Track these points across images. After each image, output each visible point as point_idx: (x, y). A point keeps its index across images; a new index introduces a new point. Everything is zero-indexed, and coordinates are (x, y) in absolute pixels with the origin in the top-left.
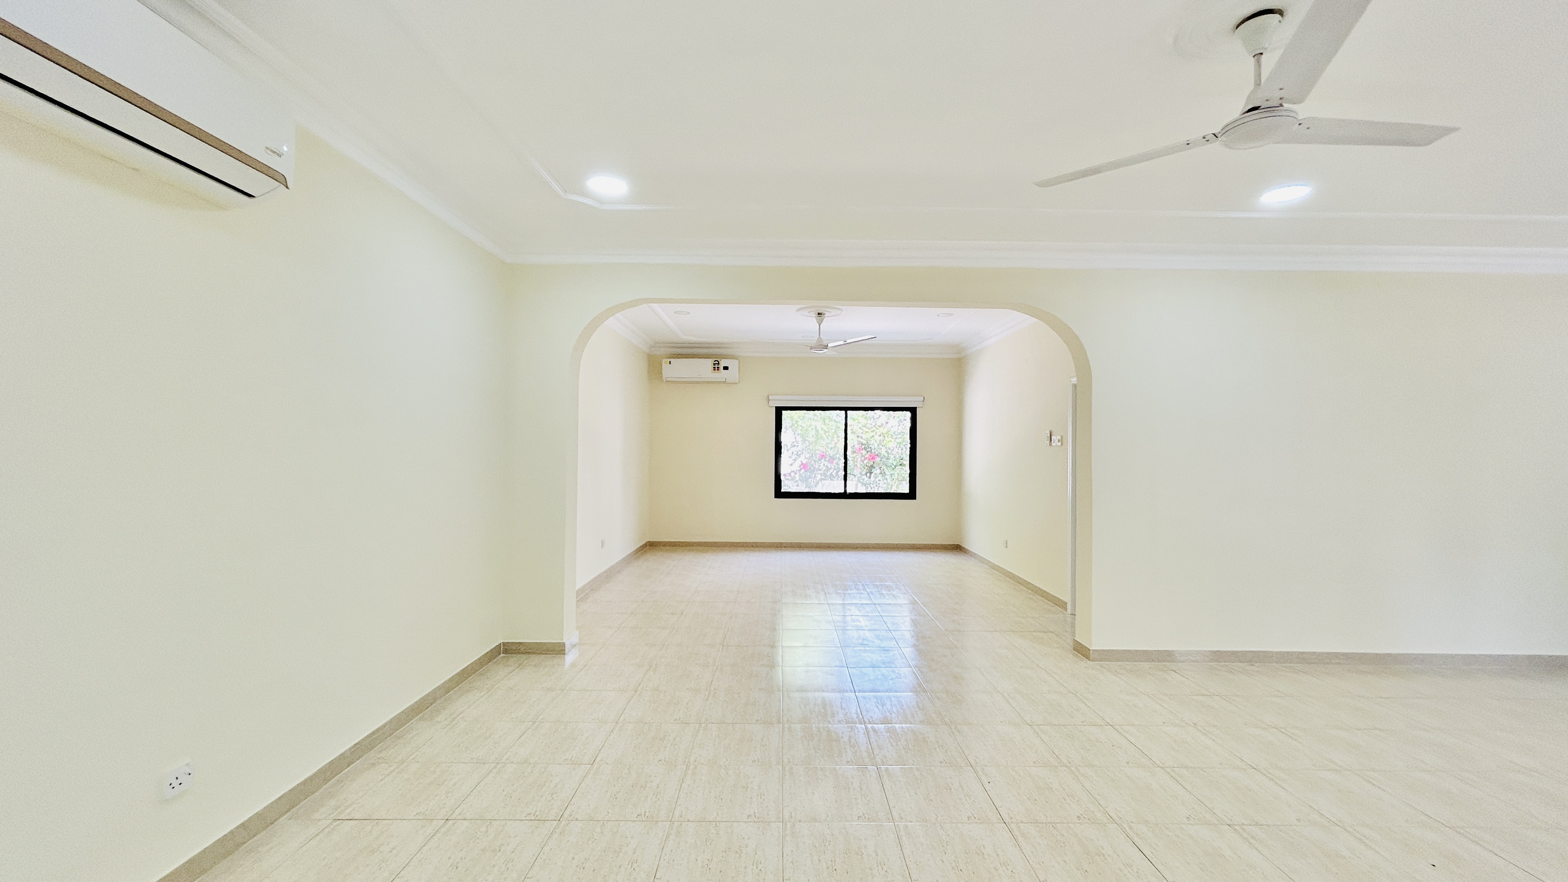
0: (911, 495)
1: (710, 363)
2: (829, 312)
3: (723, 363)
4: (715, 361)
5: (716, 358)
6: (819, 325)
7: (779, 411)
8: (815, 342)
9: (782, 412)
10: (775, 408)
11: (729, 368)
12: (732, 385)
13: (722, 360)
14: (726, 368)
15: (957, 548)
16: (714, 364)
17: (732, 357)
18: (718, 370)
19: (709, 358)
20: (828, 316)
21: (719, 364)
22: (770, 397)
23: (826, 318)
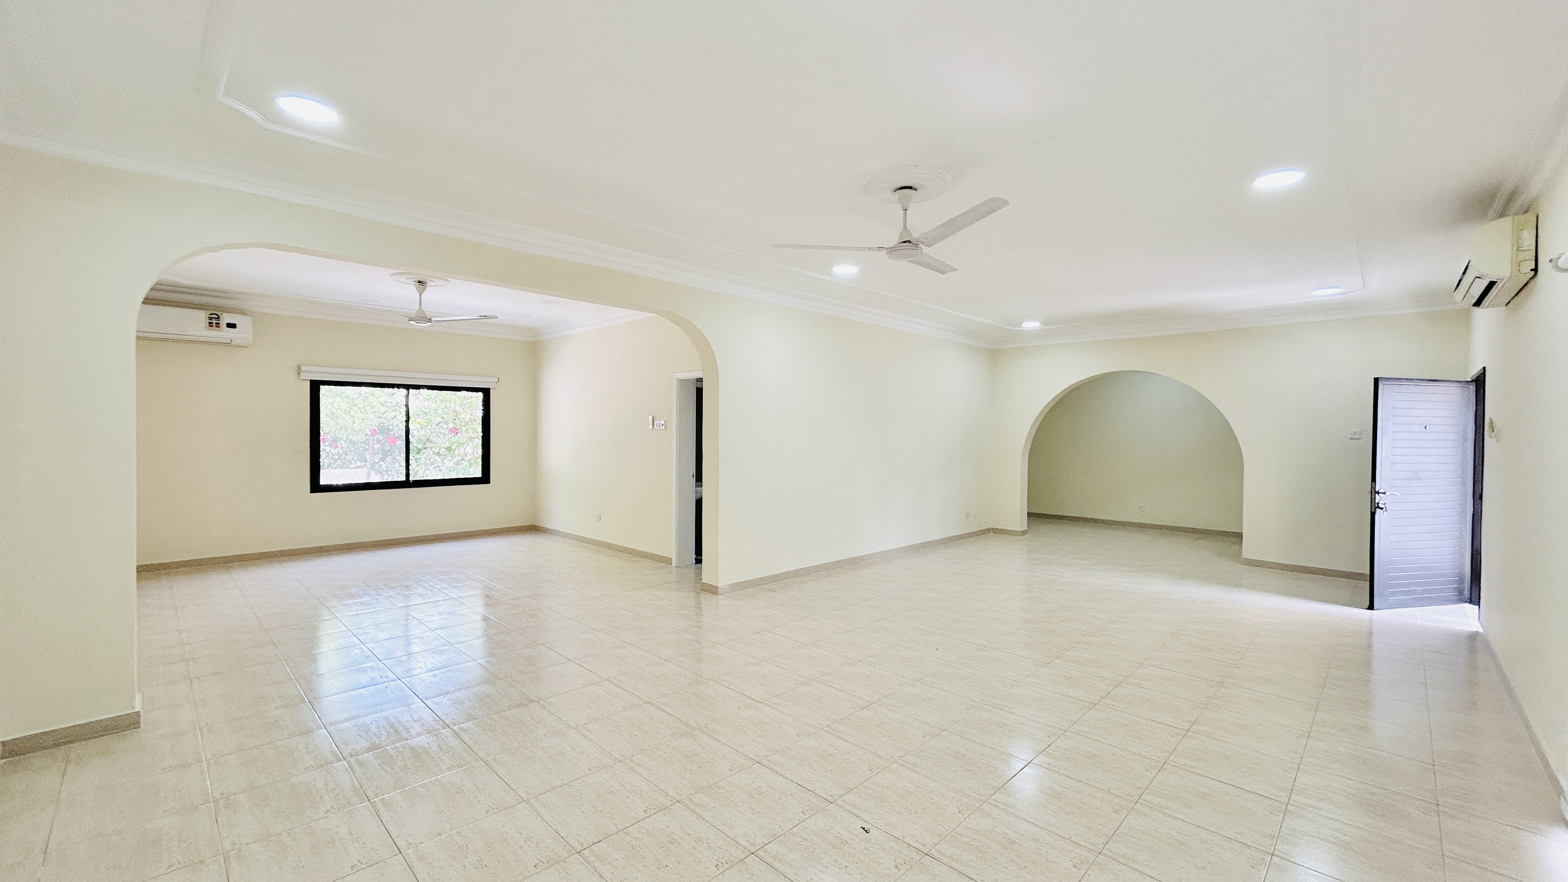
0: (485, 478)
1: (202, 316)
2: (434, 282)
3: (226, 318)
4: (211, 314)
5: (213, 310)
6: (420, 295)
7: (315, 386)
8: (416, 312)
9: (320, 387)
10: (308, 383)
11: (237, 326)
12: (239, 349)
13: (225, 314)
14: (232, 326)
15: (533, 529)
16: (210, 318)
17: (242, 312)
18: (216, 327)
19: (201, 309)
20: (430, 285)
21: (219, 318)
22: (303, 368)
23: (428, 287)
